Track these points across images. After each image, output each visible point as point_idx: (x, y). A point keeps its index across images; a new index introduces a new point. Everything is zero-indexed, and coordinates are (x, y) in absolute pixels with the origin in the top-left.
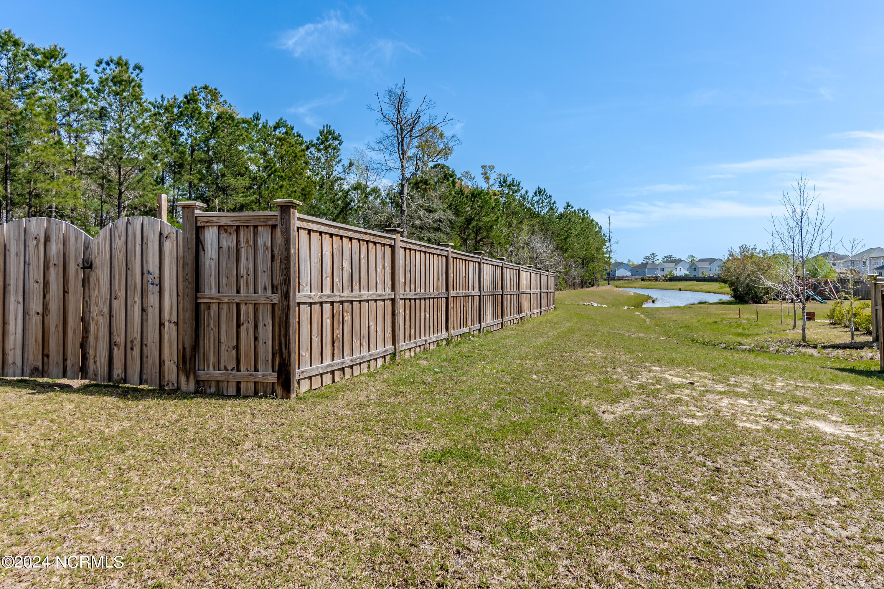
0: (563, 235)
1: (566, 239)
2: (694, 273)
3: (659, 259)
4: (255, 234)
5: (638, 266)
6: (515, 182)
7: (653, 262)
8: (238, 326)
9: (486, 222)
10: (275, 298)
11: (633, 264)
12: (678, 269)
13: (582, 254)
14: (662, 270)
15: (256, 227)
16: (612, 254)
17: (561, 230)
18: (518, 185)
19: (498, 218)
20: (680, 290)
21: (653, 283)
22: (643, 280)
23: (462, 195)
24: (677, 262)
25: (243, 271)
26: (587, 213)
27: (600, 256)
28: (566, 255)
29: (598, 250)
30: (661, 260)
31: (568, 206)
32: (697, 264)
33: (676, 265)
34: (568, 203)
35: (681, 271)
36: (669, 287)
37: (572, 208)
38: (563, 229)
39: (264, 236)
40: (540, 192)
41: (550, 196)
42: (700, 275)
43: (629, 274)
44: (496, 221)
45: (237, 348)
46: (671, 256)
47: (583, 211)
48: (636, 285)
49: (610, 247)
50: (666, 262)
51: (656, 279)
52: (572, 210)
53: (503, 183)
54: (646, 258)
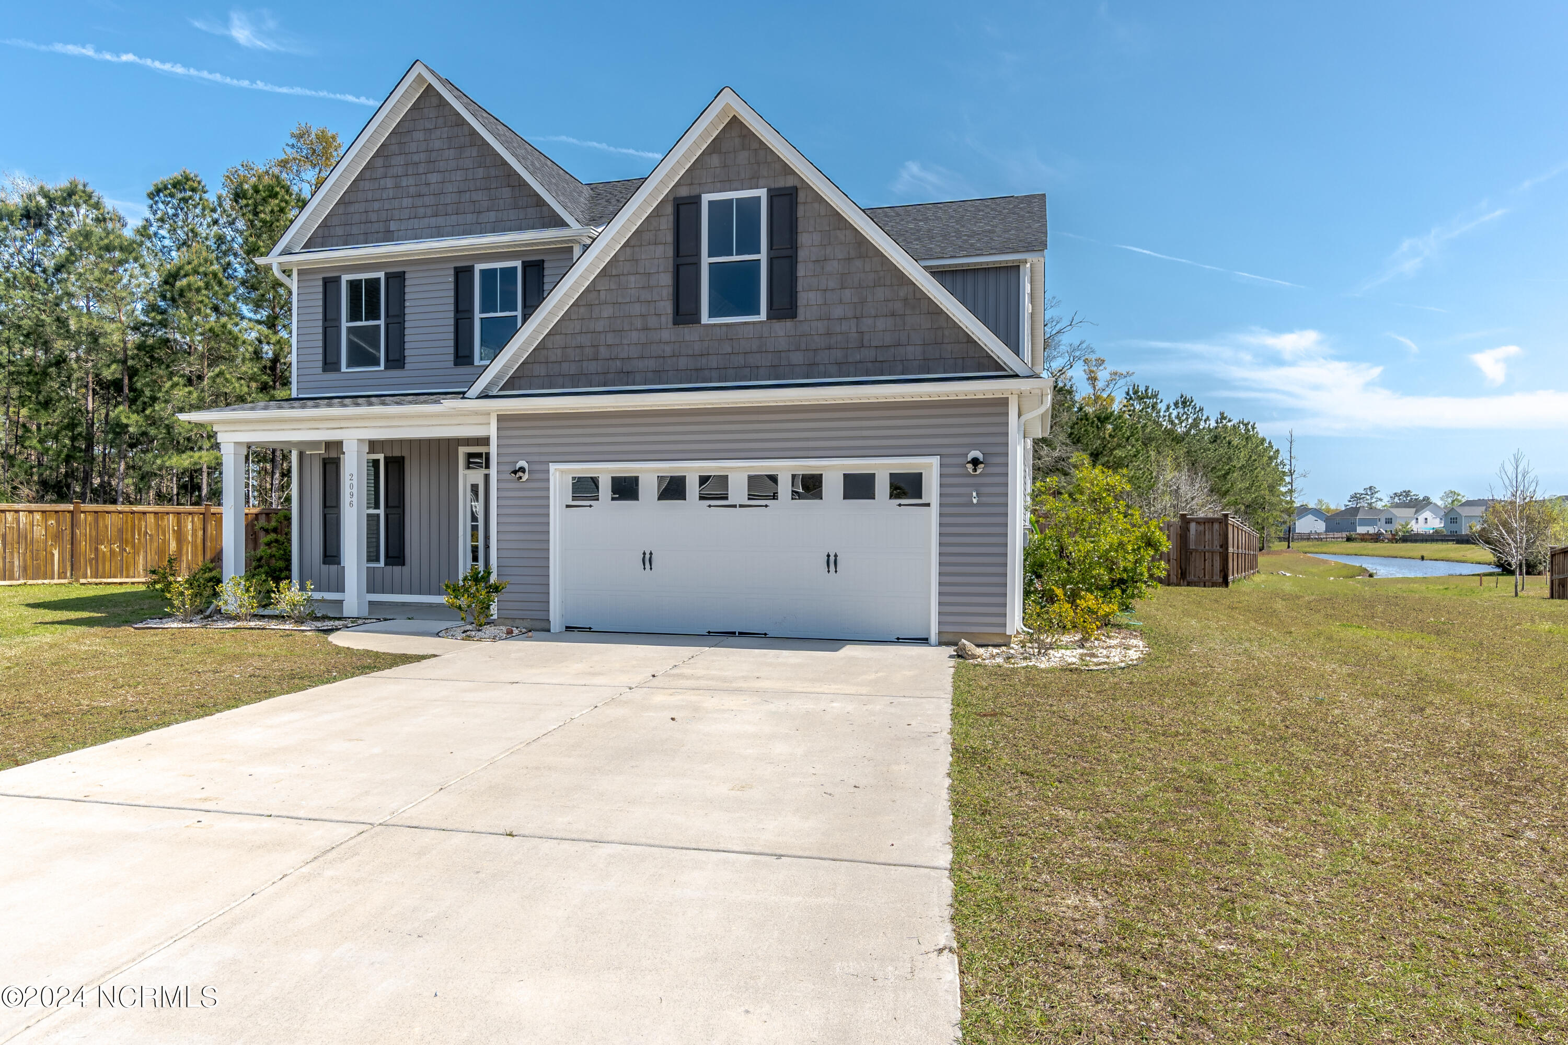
0: (1220, 470)
1: (1225, 476)
2: (1454, 527)
3: (1383, 500)
4: (1212, 525)
5: (1340, 514)
6: (1150, 391)
7: (1370, 504)
8: (1205, 560)
9: (1120, 457)
10: (1221, 550)
11: (1328, 510)
12: (1421, 518)
13: (1249, 498)
14: (1389, 521)
15: (1213, 523)
16: (1295, 495)
17: (1218, 461)
18: (1155, 396)
19: (1138, 452)
20: (1423, 558)
21: (1371, 546)
22: (1349, 539)
23: (1087, 420)
24: (1420, 504)
25: (1207, 540)
26: (1253, 428)
27: (1274, 500)
28: (1225, 501)
29: (1272, 488)
30: (1386, 501)
31: (1223, 417)
32: (1459, 510)
33: (1416, 512)
34: (1222, 414)
35: (1429, 522)
36: (1402, 554)
37: (1230, 421)
38: (1221, 459)
39: (1216, 526)
40: (1184, 403)
41: (1201, 410)
42: (1465, 531)
43: (1320, 526)
44: (1135, 456)
45: (1204, 569)
46: (1407, 493)
47: (1246, 425)
48: (1335, 548)
49: (1291, 484)
50: (1397, 506)
51: (1376, 538)
52: (1229, 424)
53: (1135, 395)
54: (1356, 497)
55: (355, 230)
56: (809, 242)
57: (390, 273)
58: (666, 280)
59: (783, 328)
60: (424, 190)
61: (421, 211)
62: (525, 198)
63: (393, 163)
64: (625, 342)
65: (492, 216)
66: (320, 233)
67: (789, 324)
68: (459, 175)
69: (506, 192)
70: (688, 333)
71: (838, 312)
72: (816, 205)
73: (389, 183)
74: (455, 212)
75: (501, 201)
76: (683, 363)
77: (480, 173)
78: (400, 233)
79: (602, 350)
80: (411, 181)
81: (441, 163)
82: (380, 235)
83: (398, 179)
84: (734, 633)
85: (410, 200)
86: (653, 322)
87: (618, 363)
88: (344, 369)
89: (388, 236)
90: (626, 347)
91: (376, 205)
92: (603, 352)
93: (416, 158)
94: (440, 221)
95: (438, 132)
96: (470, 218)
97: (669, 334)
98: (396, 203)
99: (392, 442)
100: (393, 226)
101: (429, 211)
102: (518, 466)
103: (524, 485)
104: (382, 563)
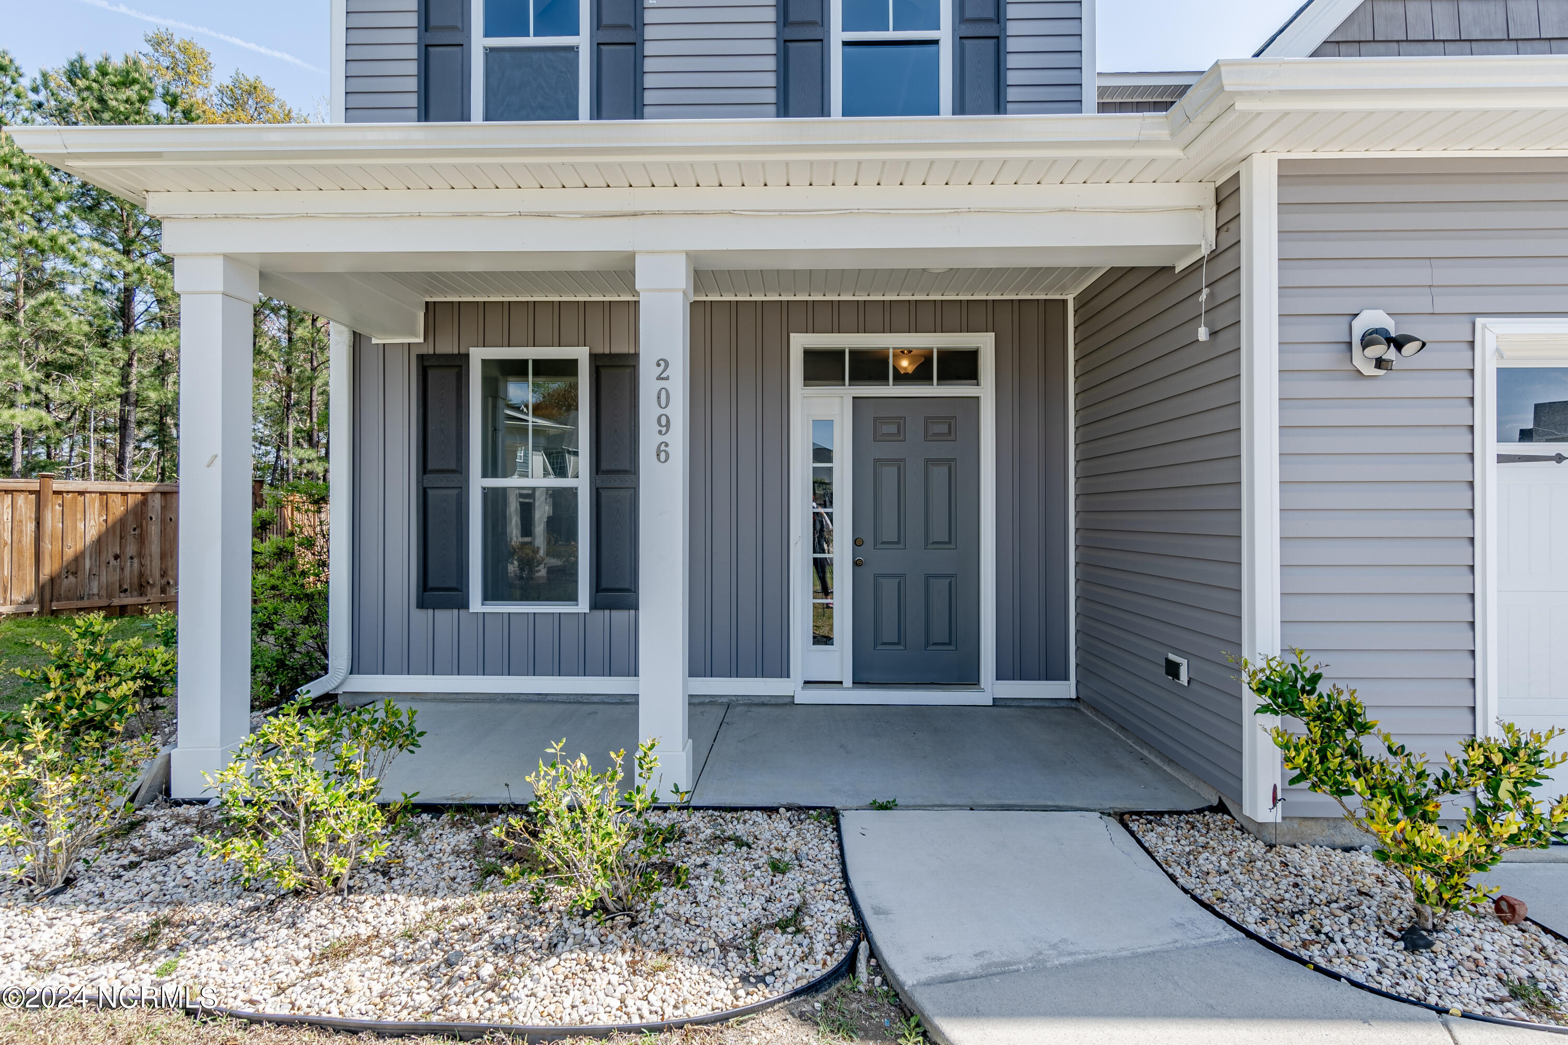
102: (1360, 327)
103: (1388, 384)
104: (583, 605)
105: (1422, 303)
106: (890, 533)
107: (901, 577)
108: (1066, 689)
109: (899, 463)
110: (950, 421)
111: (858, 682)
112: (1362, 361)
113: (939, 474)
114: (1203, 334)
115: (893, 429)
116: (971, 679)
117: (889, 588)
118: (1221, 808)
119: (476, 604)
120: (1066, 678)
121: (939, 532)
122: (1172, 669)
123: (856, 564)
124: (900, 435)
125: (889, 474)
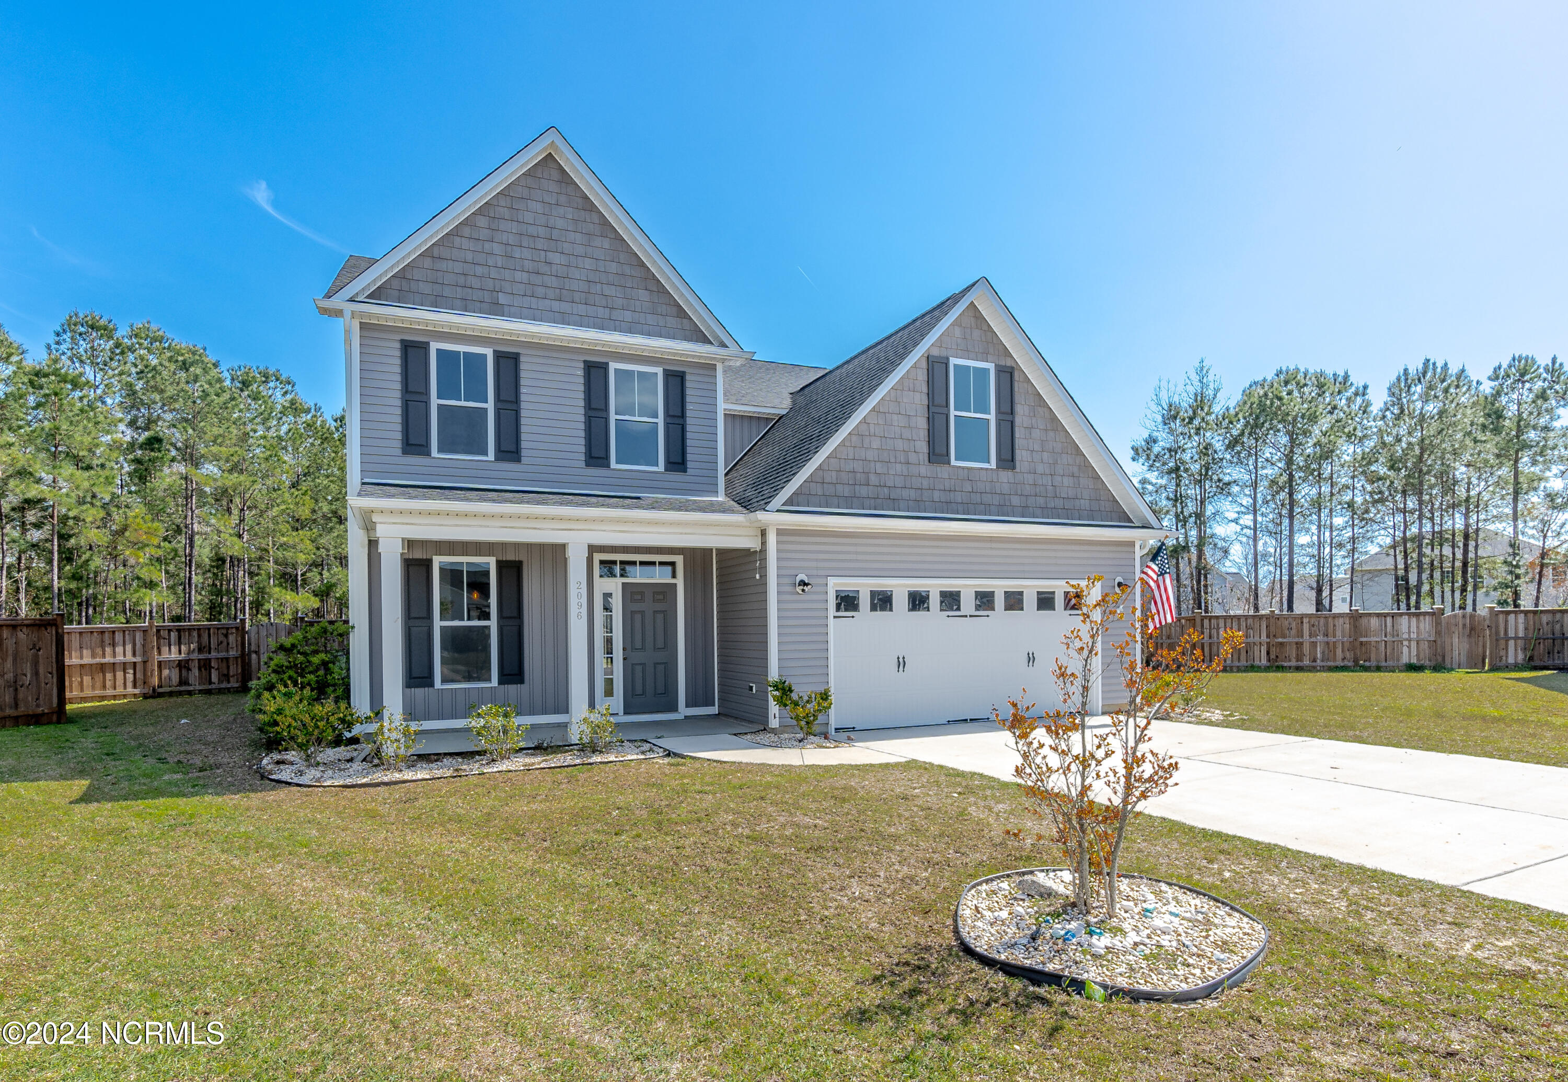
55: (447, 292)
56: (1021, 410)
57: (500, 352)
58: (922, 423)
59: (1006, 476)
60: (544, 268)
61: (540, 291)
62: (664, 306)
63: (502, 227)
64: (892, 472)
65: (628, 316)
66: (396, 284)
67: (1010, 473)
68: (588, 264)
69: (643, 295)
70: (942, 471)
71: (1040, 469)
72: (1026, 385)
73: (497, 249)
74: (583, 302)
75: (638, 303)
76: (937, 495)
77: (613, 268)
78: (512, 309)
79: (872, 477)
80: (527, 254)
81: (566, 245)
82: (484, 305)
83: (509, 248)
84: (966, 720)
85: (525, 275)
86: (913, 458)
87: (886, 490)
88: (435, 453)
89: (495, 309)
90: (892, 477)
91: (479, 270)
92: (873, 479)
93: (532, 230)
94: (565, 307)
95: (561, 211)
96: (602, 312)
97: (925, 469)
98: (507, 274)
99: (504, 545)
100: (502, 298)
101: (551, 293)
102: (798, 579)
103: (804, 597)
104: (495, 682)
105: (815, 572)
106: (638, 644)
107: (643, 664)
108: (714, 710)
109: (642, 613)
110: (664, 593)
111: (625, 713)
112: (799, 589)
113: (660, 617)
114: (758, 576)
115: (639, 597)
116: (673, 708)
117: (639, 669)
118: (765, 729)
119: (438, 684)
120: (714, 705)
121: (660, 644)
122: (751, 688)
123: (624, 659)
124: (642, 600)
125: (638, 617)
